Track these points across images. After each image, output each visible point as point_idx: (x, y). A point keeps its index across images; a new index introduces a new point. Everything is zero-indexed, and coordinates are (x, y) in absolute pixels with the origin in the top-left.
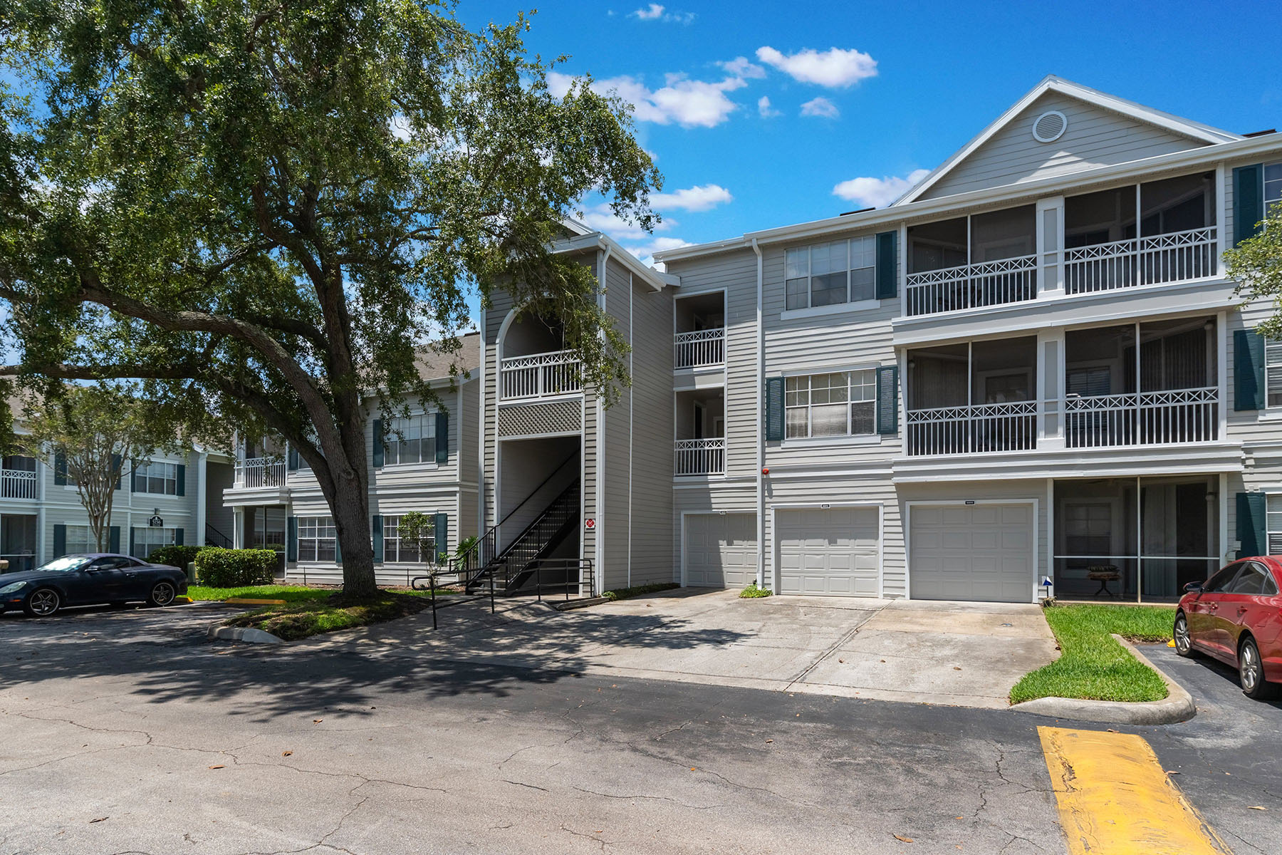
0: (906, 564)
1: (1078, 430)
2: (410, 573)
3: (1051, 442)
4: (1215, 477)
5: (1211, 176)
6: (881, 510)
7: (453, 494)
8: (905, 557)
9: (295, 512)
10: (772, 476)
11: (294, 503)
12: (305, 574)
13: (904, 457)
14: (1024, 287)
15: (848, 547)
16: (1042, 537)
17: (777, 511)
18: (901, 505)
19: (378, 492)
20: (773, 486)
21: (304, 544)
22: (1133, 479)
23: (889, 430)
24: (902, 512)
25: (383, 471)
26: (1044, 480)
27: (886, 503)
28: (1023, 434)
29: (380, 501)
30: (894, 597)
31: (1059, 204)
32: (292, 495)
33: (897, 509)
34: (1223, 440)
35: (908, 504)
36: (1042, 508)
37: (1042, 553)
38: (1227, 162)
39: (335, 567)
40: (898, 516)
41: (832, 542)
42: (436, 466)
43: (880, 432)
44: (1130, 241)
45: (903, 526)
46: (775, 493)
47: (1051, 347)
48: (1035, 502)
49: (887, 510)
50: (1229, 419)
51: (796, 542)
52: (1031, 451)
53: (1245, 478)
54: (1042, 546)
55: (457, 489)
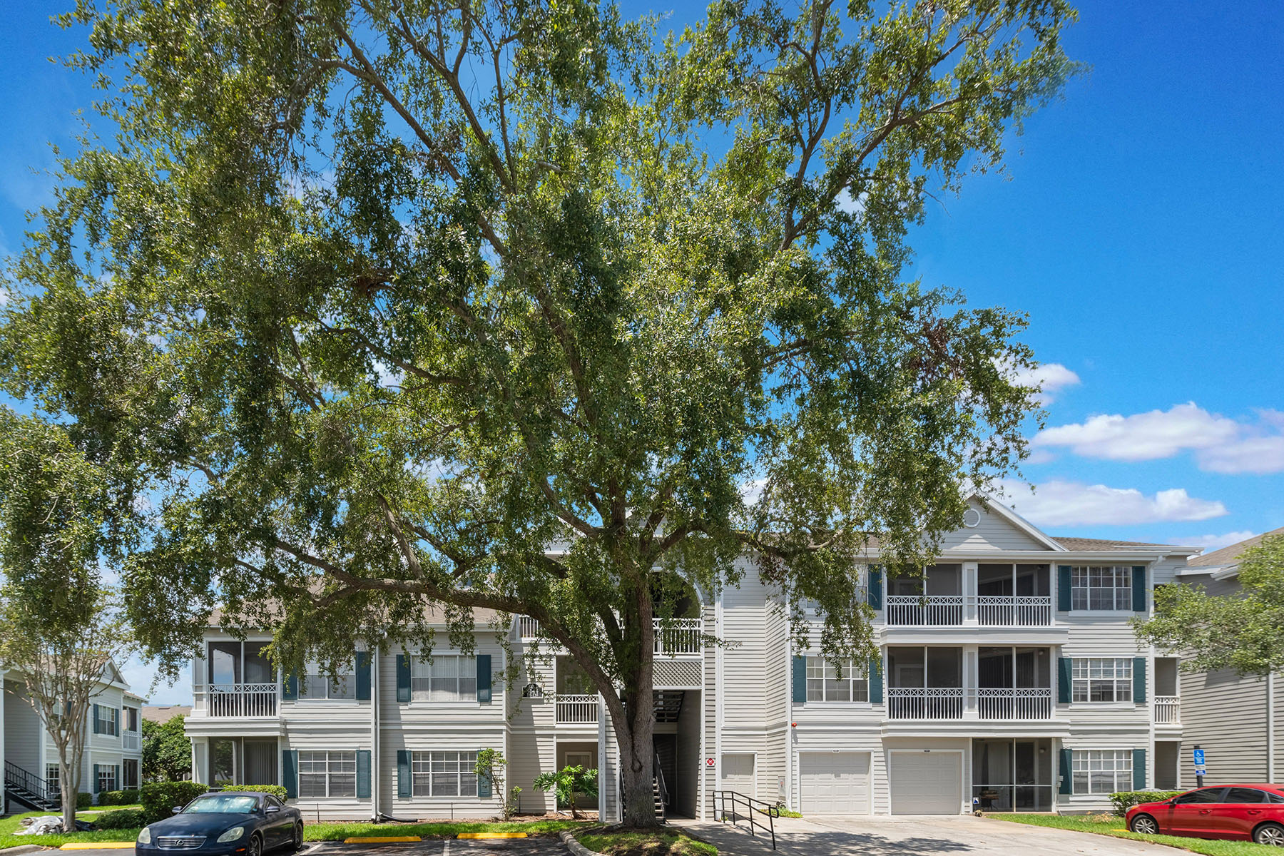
0: (889, 791)
1: (986, 707)
2: (454, 806)
3: (971, 714)
4: (1049, 739)
5: (1048, 566)
6: (873, 754)
7: (500, 732)
8: (888, 787)
9: (291, 745)
10: (797, 728)
11: (290, 735)
12: (318, 811)
13: (886, 719)
14: (954, 616)
15: (848, 779)
16: (967, 774)
17: (801, 754)
18: (885, 752)
19: (404, 727)
20: (798, 736)
21: (304, 779)
22: (1013, 739)
23: (877, 699)
24: (886, 756)
25: (410, 706)
26: (968, 738)
27: (876, 750)
28: (955, 708)
29: (405, 736)
30: (881, 814)
31: (975, 567)
32: (288, 727)
33: (882, 754)
34: (1053, 719)
35: (890, 751)
36: (967, 756)
37: (967, 783)
38: (1056, 562)
39: (356, 802)
40: (883, 759)
41: (837, 776)
42: (478, 705)
43: (872, 701)
44: (1010, 597)
45: (887, 766)
46: (799, 740)
47: (971, 655)
48: (963, 751)
49: (877, 754)
50: (1057, 707)
51: (812, 776)
52: (959, 720)
53: (1063, 740)
54: (967, 779)
55: (504, 727)
